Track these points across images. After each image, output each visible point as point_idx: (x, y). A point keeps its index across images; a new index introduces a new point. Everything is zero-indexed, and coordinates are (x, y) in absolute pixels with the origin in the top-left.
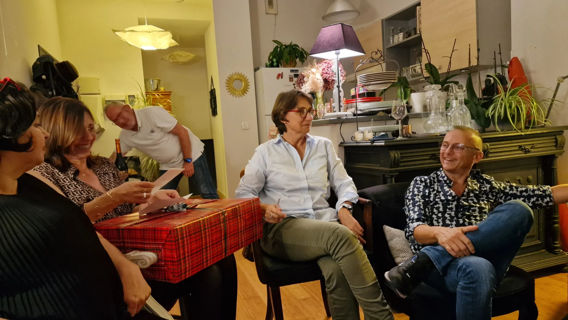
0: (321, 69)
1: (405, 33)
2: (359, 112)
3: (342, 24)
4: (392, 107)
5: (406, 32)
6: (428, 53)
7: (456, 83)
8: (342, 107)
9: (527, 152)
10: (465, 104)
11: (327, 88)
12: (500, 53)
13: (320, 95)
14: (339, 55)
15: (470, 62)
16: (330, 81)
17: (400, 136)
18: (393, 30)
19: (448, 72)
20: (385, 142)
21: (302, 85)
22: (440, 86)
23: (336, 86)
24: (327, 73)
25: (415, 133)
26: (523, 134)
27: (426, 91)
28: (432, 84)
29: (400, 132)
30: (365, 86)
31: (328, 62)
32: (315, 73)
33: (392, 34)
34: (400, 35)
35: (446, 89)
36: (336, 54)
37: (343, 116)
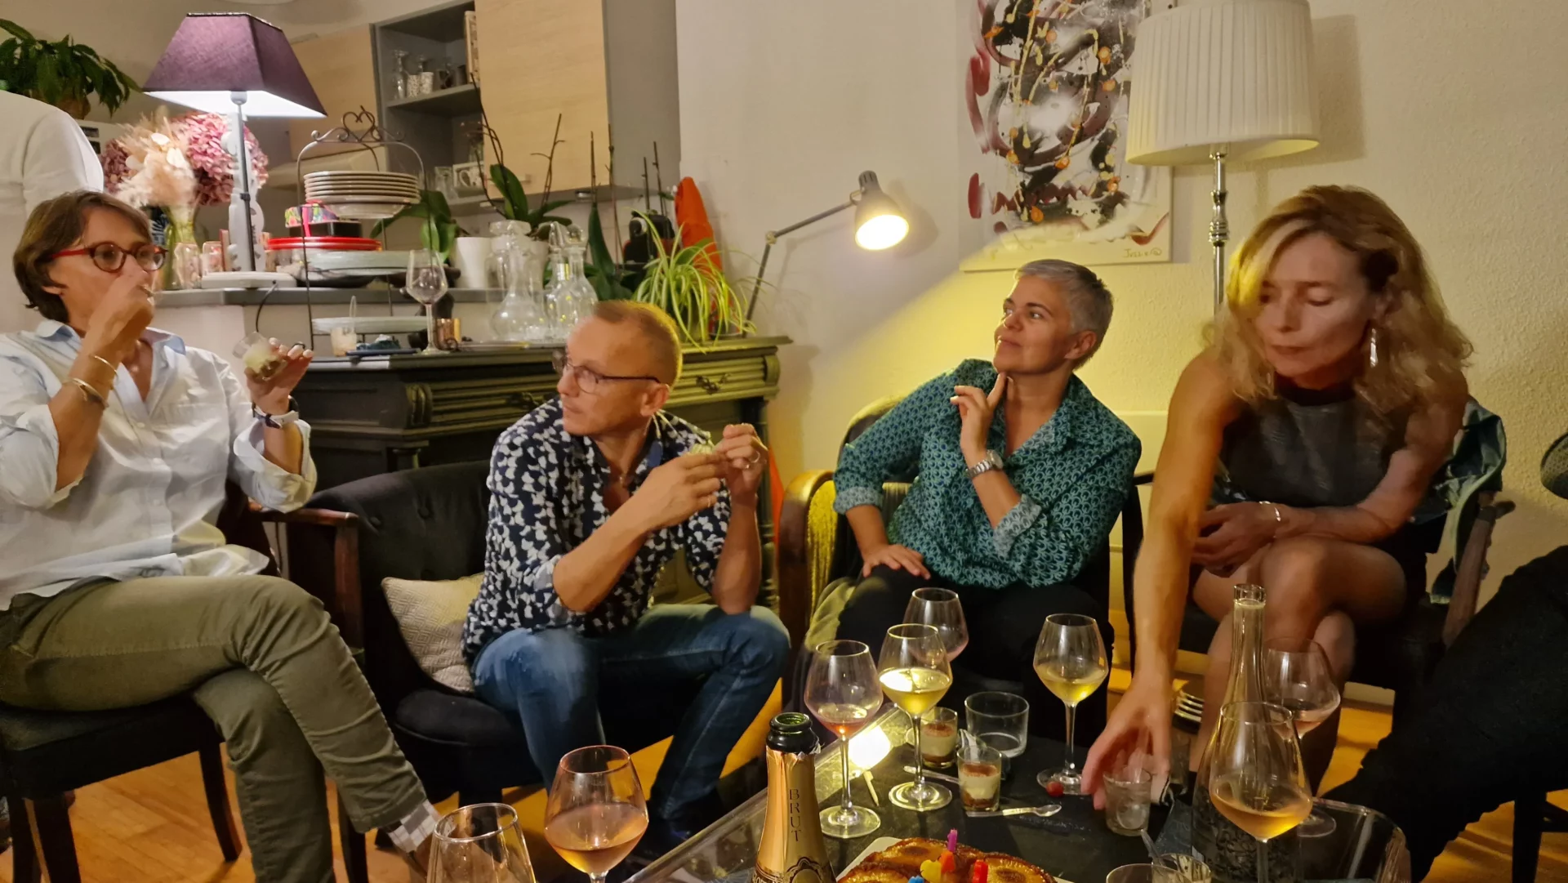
0: (184, 139)
1: (438, 75)
2: (313, 277)
3: (252, 20)
4: (406, 268)
5: (441, 73)
6: (497, 139)
7: (566, 222)
8: (259, 256)
9: (714, 390)
10: (587, 275)
11: (206, 198)
12: (656, 164)
13: (183, 215)
14: (242, 106)
15: (594, 177)
16: (218, 178)
17: (431, 346)
18: (404, 59)
19: (547, 195)
20: (390, 360)
21: (120, 180)
22: (527, 227)
23: (238, 196)
24: (205, 153)
25: (470, 340)
26: (704, 350)
27: (492, 236)
28: (508, 217)
29: (430, 337)
30: (329, 203)
31: (209, 120)
32: (164, 149)
33: (401, 70)
34: (423, 77)
35: (544, 236)
36: (234, 100)
37: (264, 282)
